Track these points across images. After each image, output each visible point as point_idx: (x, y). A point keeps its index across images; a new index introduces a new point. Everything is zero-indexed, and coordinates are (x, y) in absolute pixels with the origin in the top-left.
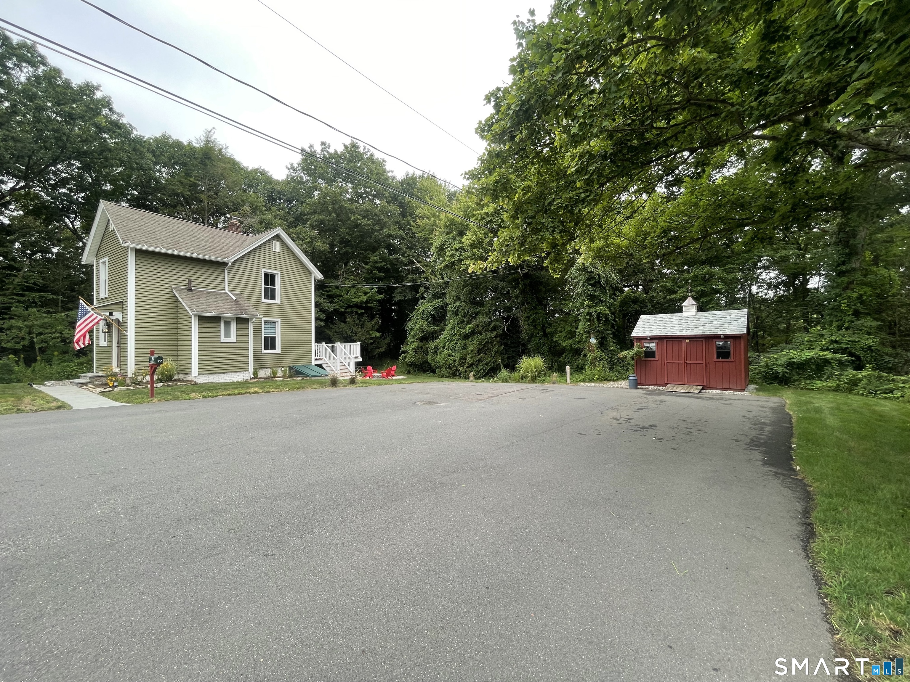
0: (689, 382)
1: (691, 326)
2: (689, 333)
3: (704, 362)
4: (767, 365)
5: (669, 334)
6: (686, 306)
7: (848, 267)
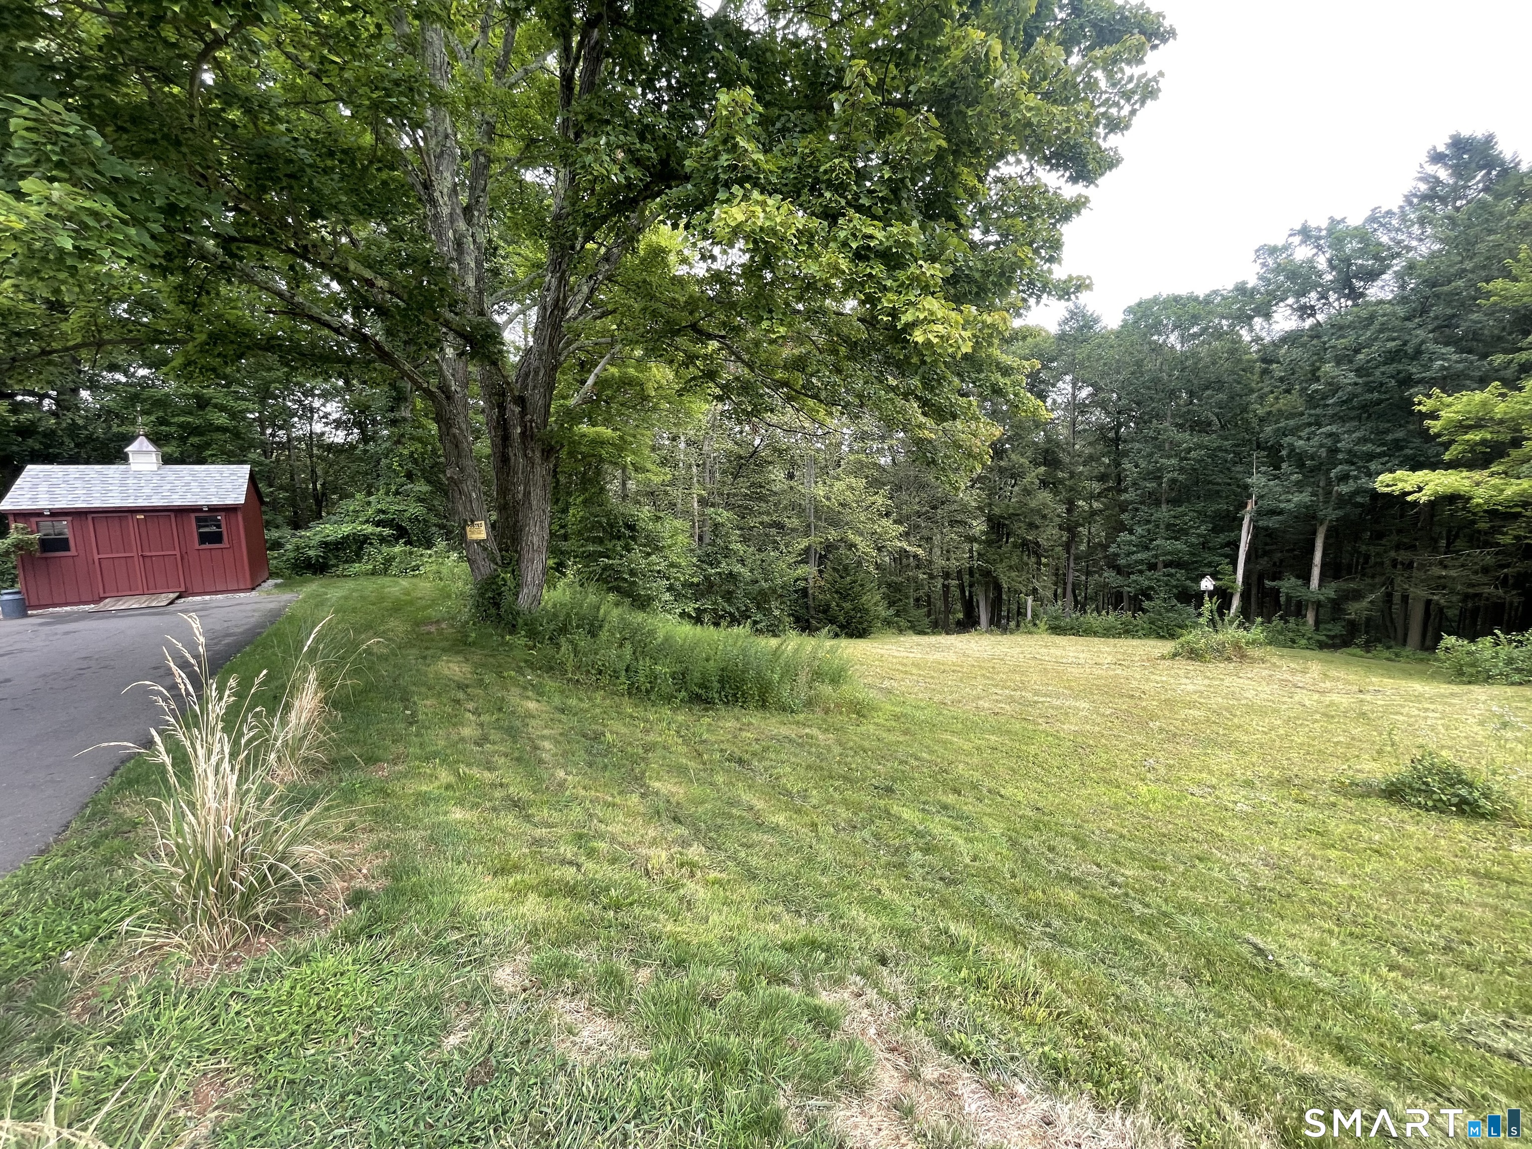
0: (150, 590)
1: (147, 491)
2: (142, 503)
3: (177, 552)
4: (297, 548)
5: (97, 504)
6: (134, 452)
7: (397, 415)
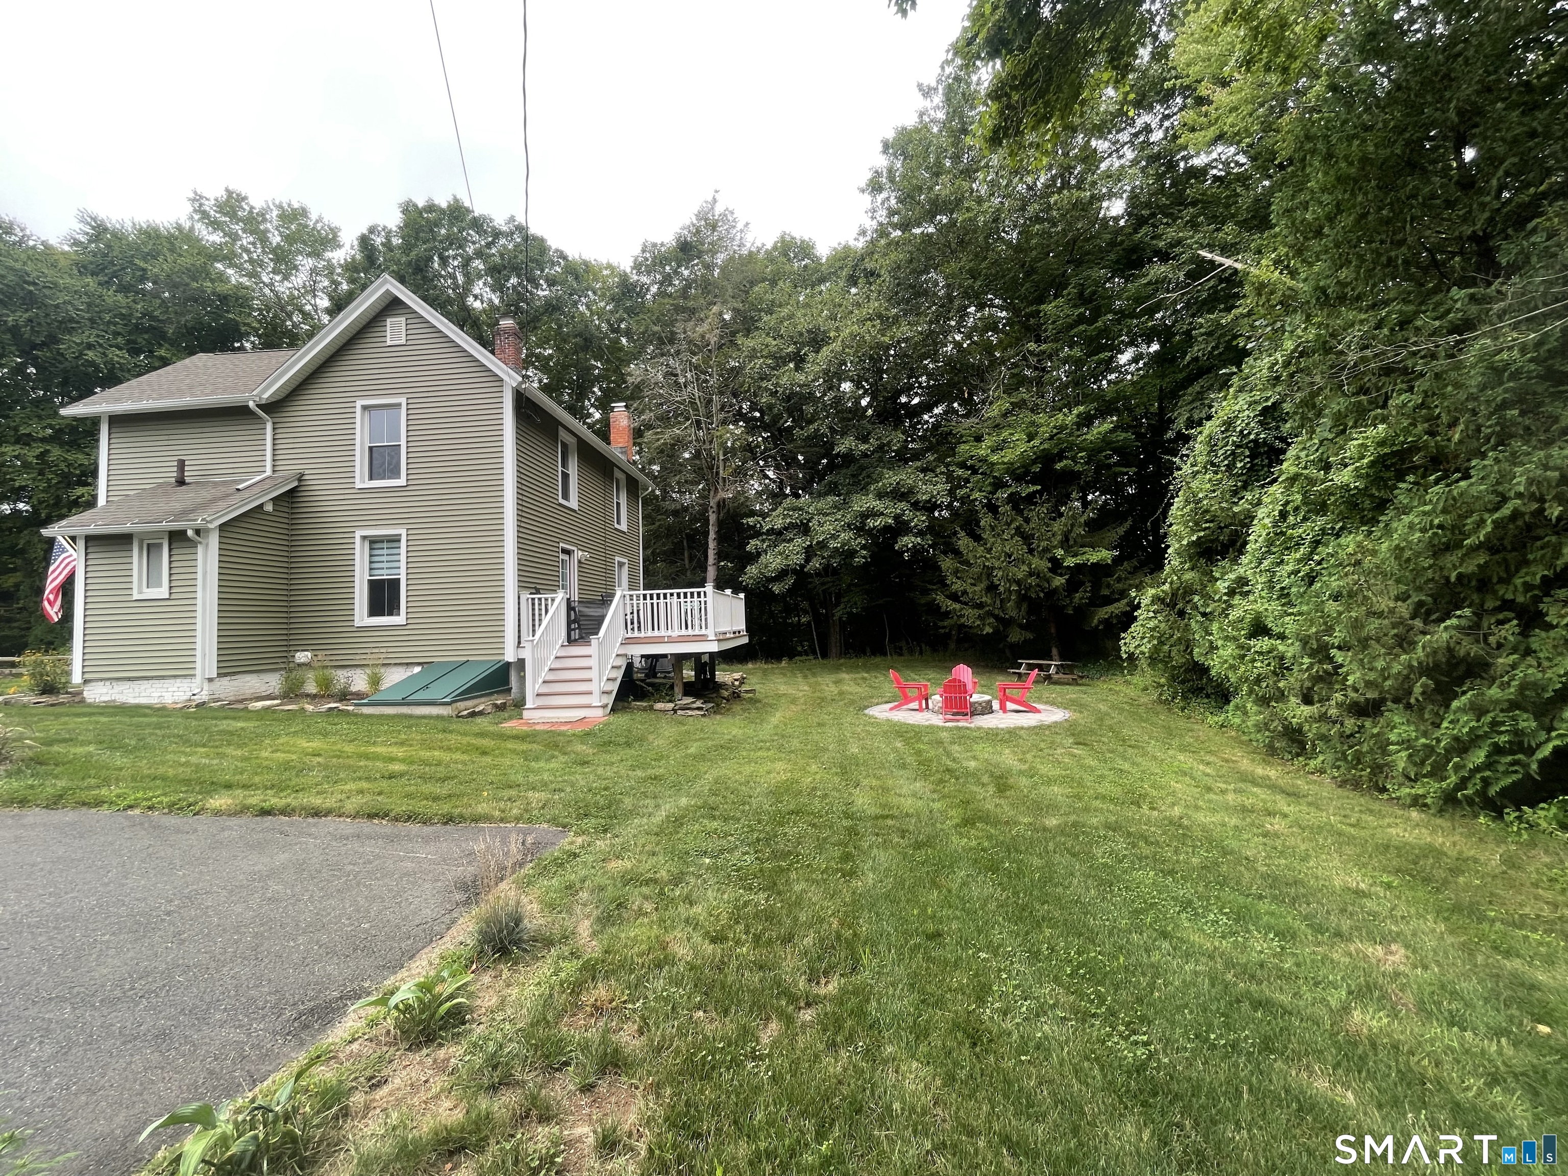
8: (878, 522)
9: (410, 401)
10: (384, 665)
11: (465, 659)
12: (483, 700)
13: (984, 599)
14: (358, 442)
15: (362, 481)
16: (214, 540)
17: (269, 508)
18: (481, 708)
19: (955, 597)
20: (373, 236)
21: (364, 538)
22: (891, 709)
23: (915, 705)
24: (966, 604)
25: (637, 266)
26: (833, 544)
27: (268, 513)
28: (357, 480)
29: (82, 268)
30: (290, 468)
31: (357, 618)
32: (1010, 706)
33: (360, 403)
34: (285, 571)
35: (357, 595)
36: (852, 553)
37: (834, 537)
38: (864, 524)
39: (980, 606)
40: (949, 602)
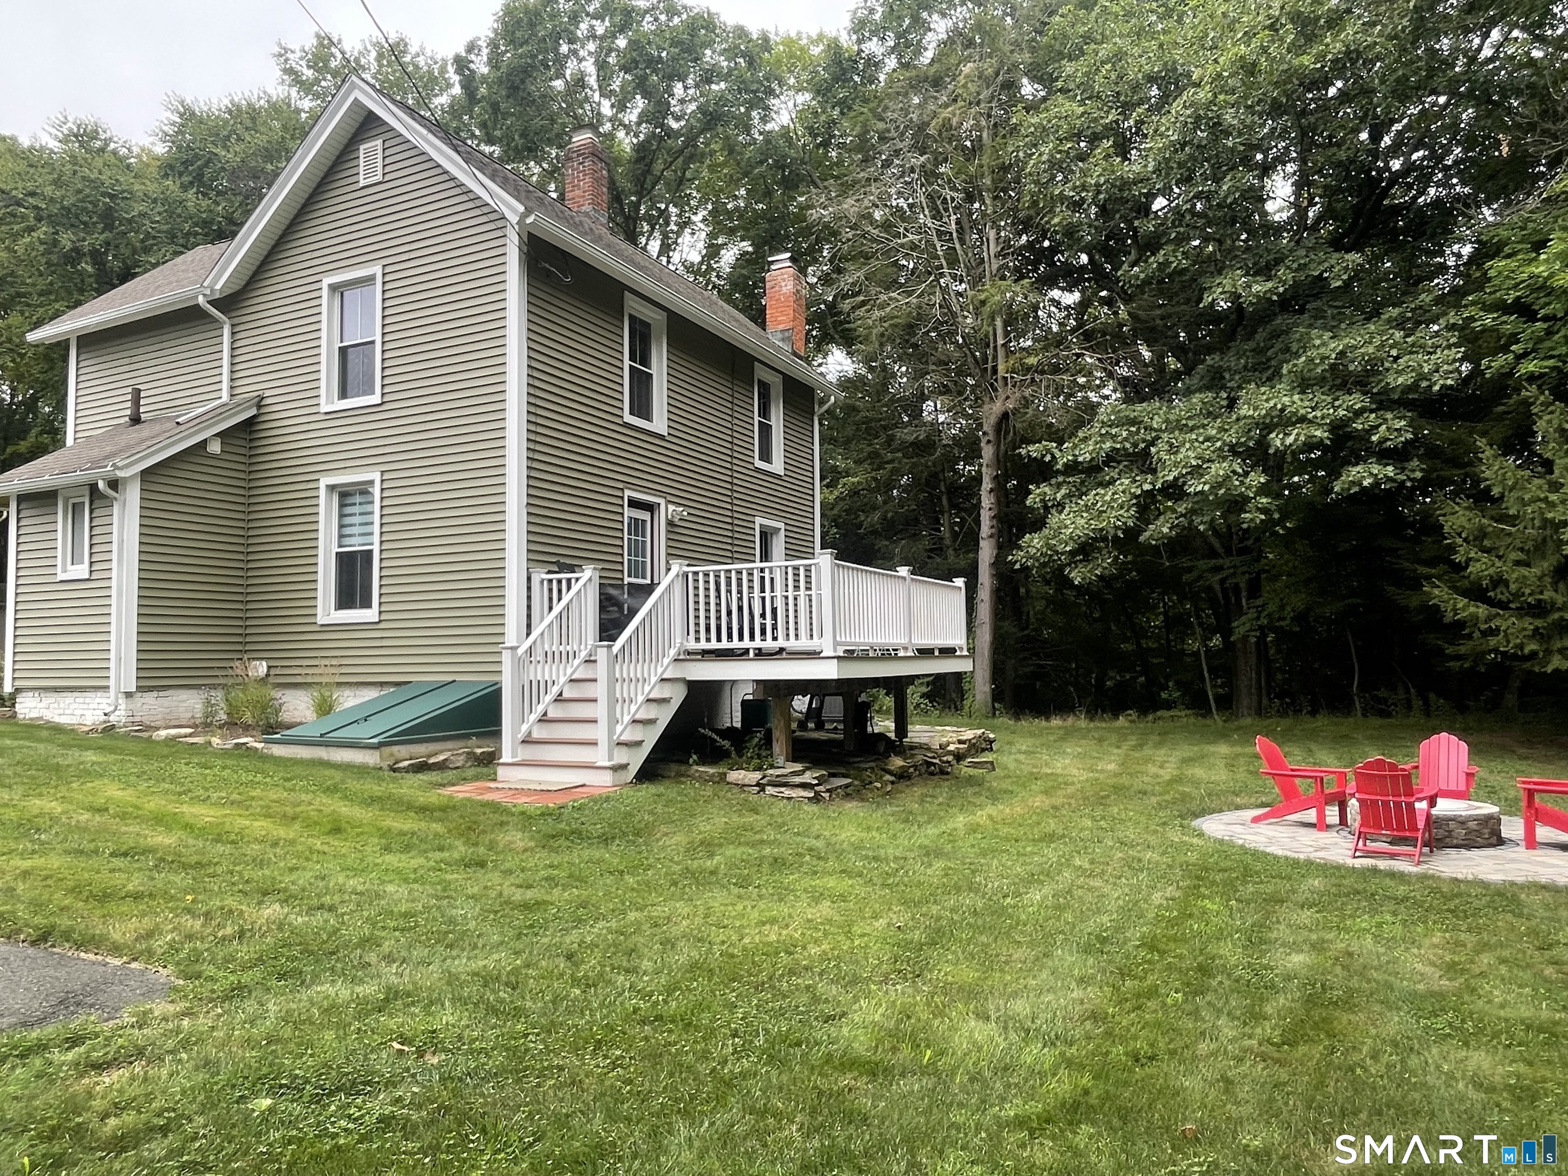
8: (1294, 437)
9: (388, 270)
10: (339, 684)
11: (449, 678)
12: (449, 745)
13: (1547, 595)
14: (324, 342)
15: (329, 402)
16: (133, 495)
17: (215, 447)
18: (441, 758)
19: (1477, 593)
20: (472, 57)
21: (331, 488)
22: (1256, 820)
23: (1311, 815)
24: (1504, 606)
25: (860, 27)
26: (1194, 486)
27: (214, 457)
28: (323, 400)
29: (168, 168)
30: (249, 389)
31: (319, 611)
32: (1544, 832)
33: (327, 281)
34: (241, 541)
35: (320, 577)
36: (1237, 504)
37: (1197, 471)
38: (1263, 444)
39: (1539, 609)
40: (1462, 602)
